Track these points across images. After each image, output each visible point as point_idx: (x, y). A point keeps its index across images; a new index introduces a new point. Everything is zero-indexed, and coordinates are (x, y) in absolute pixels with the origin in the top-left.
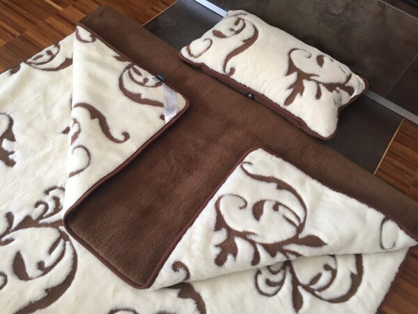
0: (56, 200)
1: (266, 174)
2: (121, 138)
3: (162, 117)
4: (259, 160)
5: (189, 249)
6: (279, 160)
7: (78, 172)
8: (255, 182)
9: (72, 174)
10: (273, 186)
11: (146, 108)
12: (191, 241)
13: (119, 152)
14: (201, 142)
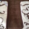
0: (2, 26)
1: (24, 4)
2: (4, 12)
3: (6, 6)
4: (22, 3)
5: (24, 20)
6: (24, 2)
7: (3, 21)
8: (24, 6)
9: (2, 22)
10: (26, 5)
11: (3, 6)
12: (24, 19)
13: (5, 15)
14: (13, 6)
